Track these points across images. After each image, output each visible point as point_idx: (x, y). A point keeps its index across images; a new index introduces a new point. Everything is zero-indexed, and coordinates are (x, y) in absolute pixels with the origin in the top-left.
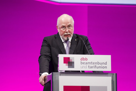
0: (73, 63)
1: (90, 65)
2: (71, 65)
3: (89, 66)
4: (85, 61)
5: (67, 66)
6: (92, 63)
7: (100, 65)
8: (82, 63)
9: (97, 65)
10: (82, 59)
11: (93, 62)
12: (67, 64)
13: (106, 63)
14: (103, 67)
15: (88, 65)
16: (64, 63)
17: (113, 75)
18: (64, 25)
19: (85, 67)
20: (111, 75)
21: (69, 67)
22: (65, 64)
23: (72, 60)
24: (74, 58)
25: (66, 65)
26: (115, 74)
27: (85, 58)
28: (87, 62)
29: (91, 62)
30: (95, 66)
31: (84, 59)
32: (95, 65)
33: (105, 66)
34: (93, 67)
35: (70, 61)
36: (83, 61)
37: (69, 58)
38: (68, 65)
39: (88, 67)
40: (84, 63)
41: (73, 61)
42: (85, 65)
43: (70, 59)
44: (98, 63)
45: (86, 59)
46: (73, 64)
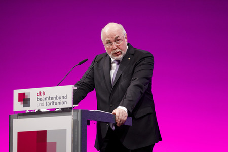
0: (29, 99)
2: (27, 104)
4: (42, 97)
5: (22, 105)
7: (59, 101)
8: (38, 100)
9: (56, 101)
10: (38, 94)
11: (51, 97)
12: (22, 102)
13: (66, 97)
15: (45, 102)
16: (19, 101)
17: (78, 112)
19: (42, 105)
22: (20, 103)
23: (27, 96)
26: (79, 110)
28: (44, 97)
29: (49, 97)
30: (54, 103)
31: (41, 94)
32: (53, 101)
33: (64, 100)
34: (51, 104)
36: (39, 97)
39: (45, 104)
40: (40, 99)
42: (42, 102)
43: (26, 95)
44: (57, 98)
45: (43, 93)
46: (28, 102)
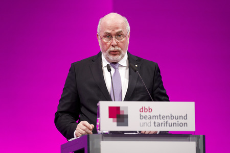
0: (126, 116)
1: (158, 121)
2: (123, 121)
3: (155, 123)
4: (148, 114)
5: (116, 123)
6: (160, 116)
8: (142, 117)
9: (170, 121)
10: (141, 110)
11: (162, 115)
12: (116, 119)
13: (186, 117)
14: (181, 125)
15: (153, 121)
16: (110, 117)
17: (199, 138)
18: (109, 31)
19: (147, 125)
20: (195, 138)
21: (118, 125)
22: (111, 119)
23: (123, 111)
24: (127, 108)
25: (114, 121)
26: (201, 136)
27: (147, 107)
28: (152, 114)
29: (158, 115)
30: (167, 123)
31: (146, 110)
32: (166, 120)
33: (183, 121)
34: (163, 125)
35: (121, 113)
36: (143, 114)
37: (118, 108)
38: (118, 122)
39: (153, 124)
40: (145, 117)
41: (125, 113)
42: (148, 121)
43: (121, 109)
44: (172, 117)
45: (150, 110)
46: (125, 119)
